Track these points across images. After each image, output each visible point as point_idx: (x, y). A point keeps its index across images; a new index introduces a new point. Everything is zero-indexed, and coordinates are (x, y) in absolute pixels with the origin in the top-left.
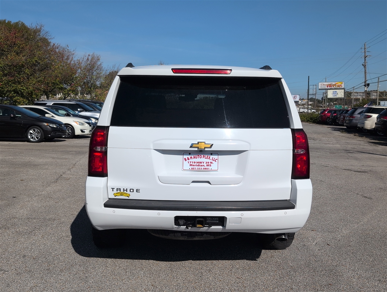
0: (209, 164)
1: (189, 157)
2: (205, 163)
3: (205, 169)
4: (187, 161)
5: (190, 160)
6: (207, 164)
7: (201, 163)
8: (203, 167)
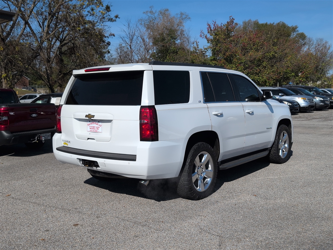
0: (98, 128)
1: (90, 123)
2: (96, 127)
3: (96, 131)
4: (89, 126)
5: (90, 125)
6: (97, 128)
7: (94, 127)
8: (95, 130)
